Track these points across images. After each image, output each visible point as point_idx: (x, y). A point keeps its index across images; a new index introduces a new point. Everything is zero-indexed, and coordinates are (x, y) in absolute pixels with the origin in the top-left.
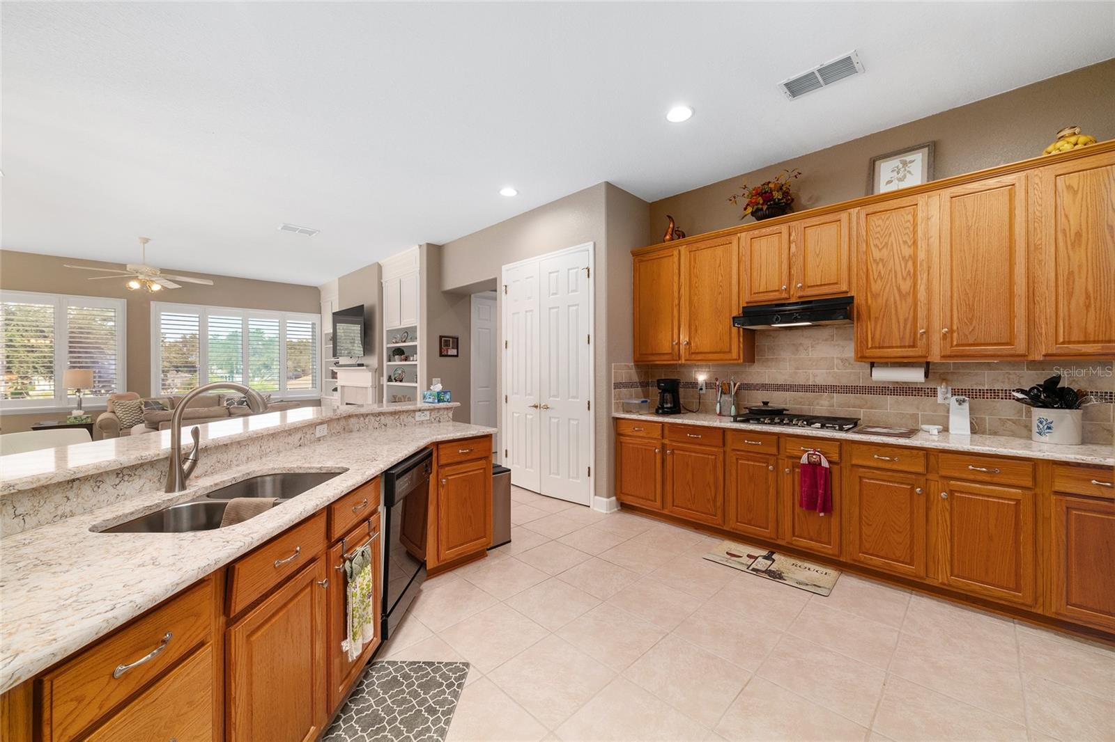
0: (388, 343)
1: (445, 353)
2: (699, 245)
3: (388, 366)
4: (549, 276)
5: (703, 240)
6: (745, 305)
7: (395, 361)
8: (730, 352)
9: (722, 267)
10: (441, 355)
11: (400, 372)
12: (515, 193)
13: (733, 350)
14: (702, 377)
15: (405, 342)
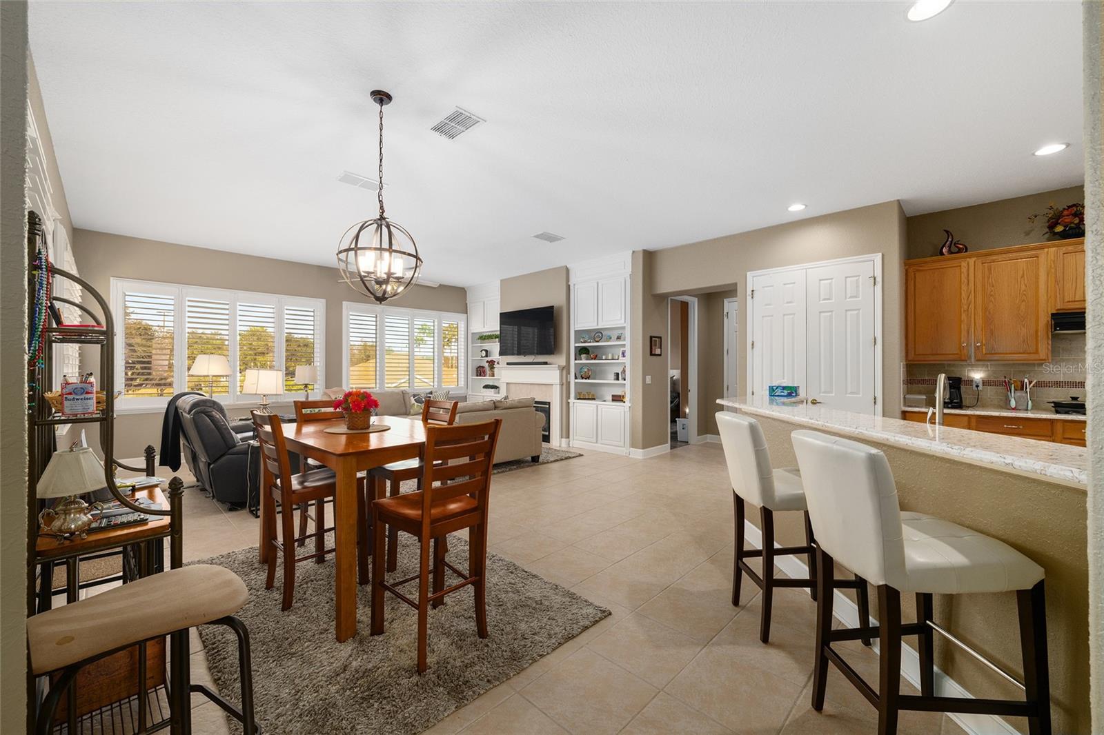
0: (576, 343)
1: (653, 353)
2: (994, 258)
3: (576, 364)
4: (820, 283)
5: (1000, 253)
6: (1055, 312)
7: (581, 359)
8: (1037, 352)
9: (1025, 276)
10: (651, 354)
11: (586, 370)
12: (804, 207)
13: (1040, 350)
14: (977, 375)
15: (598, 342)
